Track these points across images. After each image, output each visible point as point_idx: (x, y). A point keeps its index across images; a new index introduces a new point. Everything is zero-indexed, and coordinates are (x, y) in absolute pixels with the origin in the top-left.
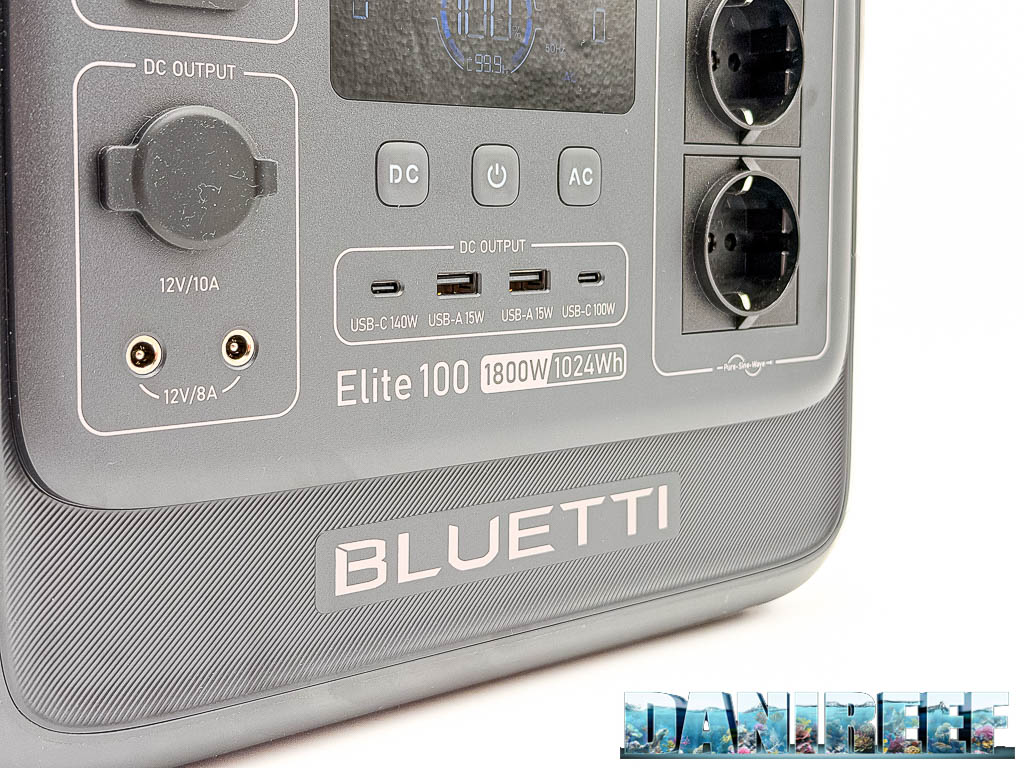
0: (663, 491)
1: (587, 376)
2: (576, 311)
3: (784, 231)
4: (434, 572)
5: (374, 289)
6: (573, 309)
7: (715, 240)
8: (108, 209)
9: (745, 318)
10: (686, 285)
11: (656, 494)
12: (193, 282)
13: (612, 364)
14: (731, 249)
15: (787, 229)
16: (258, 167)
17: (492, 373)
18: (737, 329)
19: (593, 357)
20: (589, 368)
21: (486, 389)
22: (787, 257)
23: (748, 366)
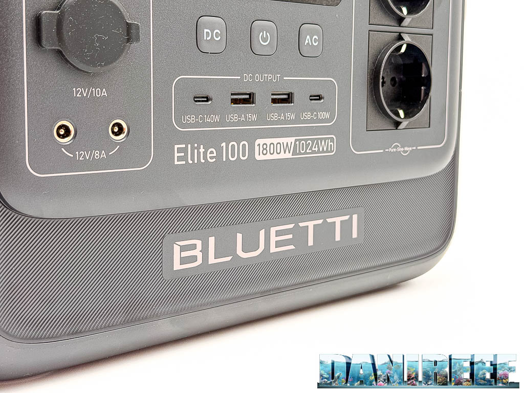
0: (355, 217)
1: (314, 152)
2: (308, 116)
3: (423, 76)
4: (229, 259)
5: (196, 99)
6: (307, 115)
7: (385, 80)
8: (43, 47)
9: (401, 123)
10: (369, 103)
11: (351, 219)
12: (92, 91)
14: (393, 85)
15: (425, 74)
16: (129, 26)
17: (261, 149)
18: (397, 129)
19: (317, 142)
20: (315, 148)
21: (258, 158)
22: (425, 89)
23: (402, 149)
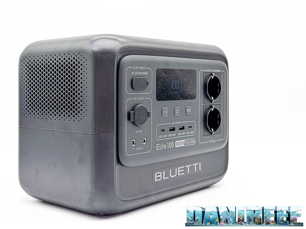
3: (218, 117)
4: (168, 177)
5: (161, 131)
6: (188, 133)
8: (130, 121)
12: (139, 131)
13: (193, 142)
16: (148, 113)
17: (177, 144)
18: (211, 135)
20: (190, 142)
21: (176, 147)
